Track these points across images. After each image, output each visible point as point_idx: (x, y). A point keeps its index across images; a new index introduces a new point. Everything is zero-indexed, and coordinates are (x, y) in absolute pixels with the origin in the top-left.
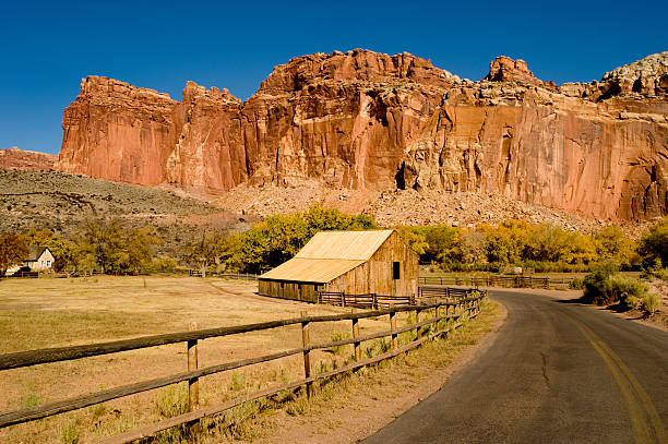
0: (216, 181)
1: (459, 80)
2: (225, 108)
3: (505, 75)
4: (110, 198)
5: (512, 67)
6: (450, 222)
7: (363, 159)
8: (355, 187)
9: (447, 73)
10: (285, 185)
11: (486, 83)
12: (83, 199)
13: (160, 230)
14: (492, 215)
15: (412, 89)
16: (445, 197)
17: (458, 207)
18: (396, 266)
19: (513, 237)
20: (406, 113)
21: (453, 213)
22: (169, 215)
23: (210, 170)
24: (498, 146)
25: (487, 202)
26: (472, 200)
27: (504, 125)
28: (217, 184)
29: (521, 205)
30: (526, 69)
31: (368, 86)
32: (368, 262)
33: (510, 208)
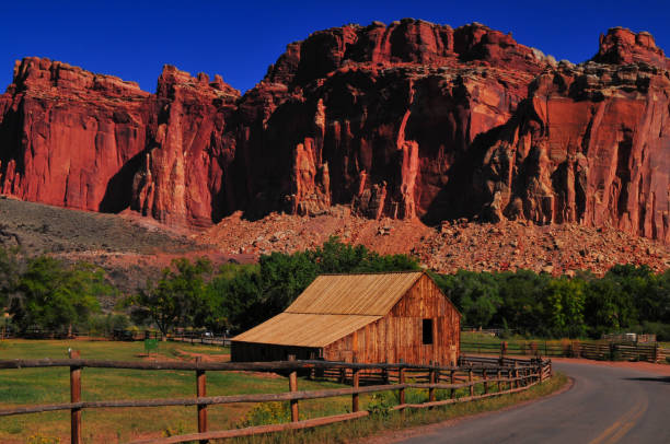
0: (202, 206)
1: (554, 63)
2: (217, 102)
3: (623, 53)
4: (45, 229)
5: (633, 42)
6: (539, 268)
7: (414, 176)
8: (401, 216)
9: (535, 52)
10: (301, 212)
11: (593, 66)
12: (8, 230)
13: (114, 274)
14: (601, 257)
15: (484, 75)
16: (532, 230)
17: (551, 246)
18: (428, 324)
19: (627, 289)
20: (475, 110)
21: (543, 254)
22: (128, 254)
23: (194, 191)
24: (610, 156)
25: (596, 238)
26: (571, 235)
27: (618, 126)
28: (205, 211)
29: (645, 243)
30: (653, 45)
31: (421, 72)
32: (385, 318)
33: (629, 248)
